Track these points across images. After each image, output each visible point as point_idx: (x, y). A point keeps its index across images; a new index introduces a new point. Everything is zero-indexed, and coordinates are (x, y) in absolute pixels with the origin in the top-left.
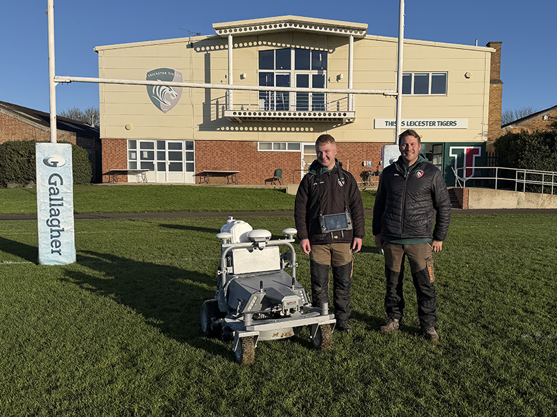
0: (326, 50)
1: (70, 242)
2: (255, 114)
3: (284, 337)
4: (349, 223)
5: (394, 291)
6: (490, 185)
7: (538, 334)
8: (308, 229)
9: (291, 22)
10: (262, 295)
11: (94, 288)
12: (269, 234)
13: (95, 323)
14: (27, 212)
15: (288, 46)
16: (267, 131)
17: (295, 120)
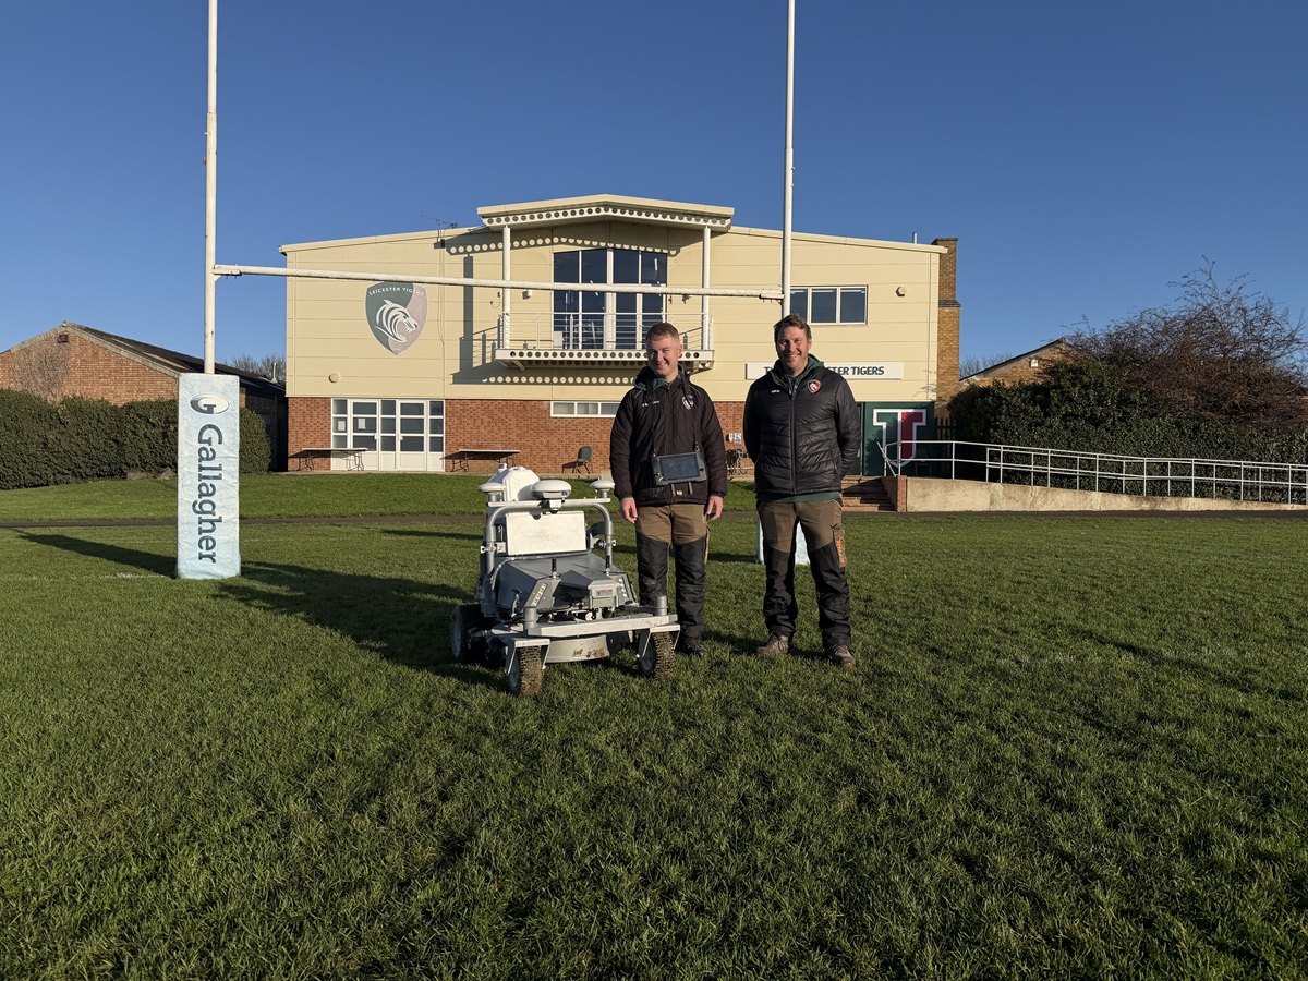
0: (665, 251)
1: (232, 540)
2: (546, 355)
3: (592, 657)
4: (702, 470)
5: (779, 584)
6: (941, 472)
7: (1026, 659)
8: (632, 480)
9: (607, 206)
10: (555, 582)
11: (269, 605)
12: (567, 487)
13: (271, 647)
14: (160, 515)
15: (603, 244)
16: (567, 383)
17: (613, 366)
